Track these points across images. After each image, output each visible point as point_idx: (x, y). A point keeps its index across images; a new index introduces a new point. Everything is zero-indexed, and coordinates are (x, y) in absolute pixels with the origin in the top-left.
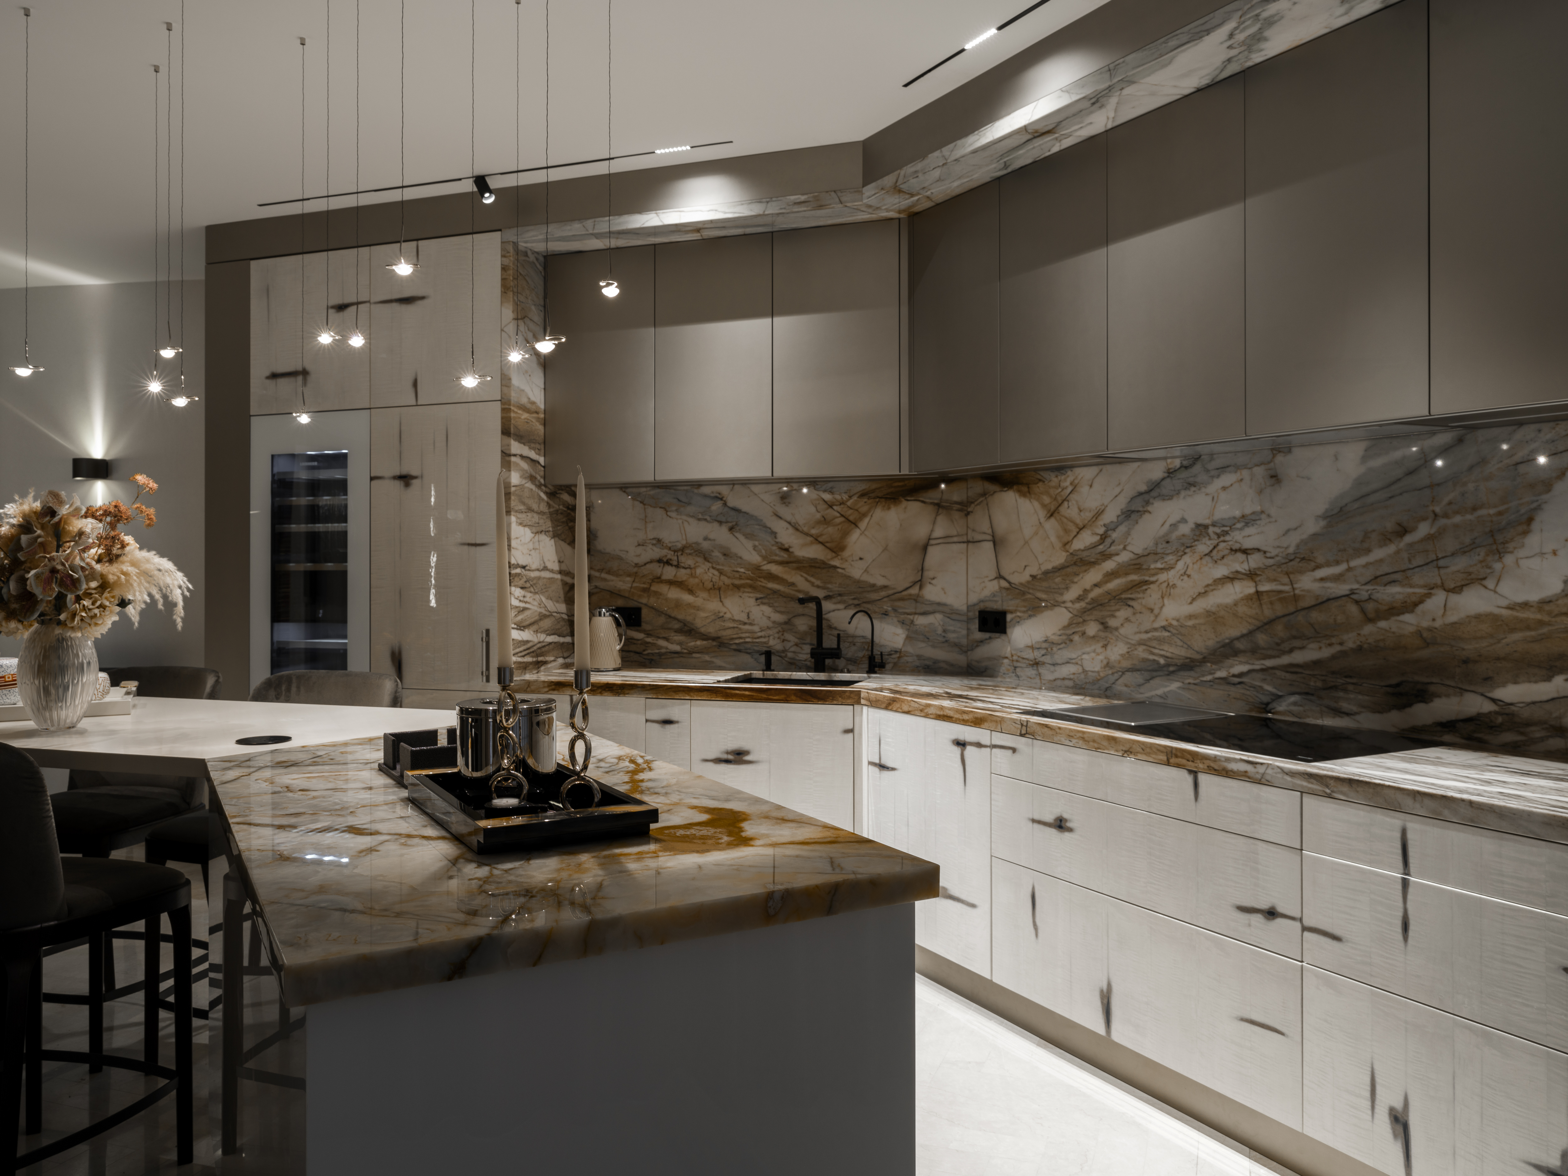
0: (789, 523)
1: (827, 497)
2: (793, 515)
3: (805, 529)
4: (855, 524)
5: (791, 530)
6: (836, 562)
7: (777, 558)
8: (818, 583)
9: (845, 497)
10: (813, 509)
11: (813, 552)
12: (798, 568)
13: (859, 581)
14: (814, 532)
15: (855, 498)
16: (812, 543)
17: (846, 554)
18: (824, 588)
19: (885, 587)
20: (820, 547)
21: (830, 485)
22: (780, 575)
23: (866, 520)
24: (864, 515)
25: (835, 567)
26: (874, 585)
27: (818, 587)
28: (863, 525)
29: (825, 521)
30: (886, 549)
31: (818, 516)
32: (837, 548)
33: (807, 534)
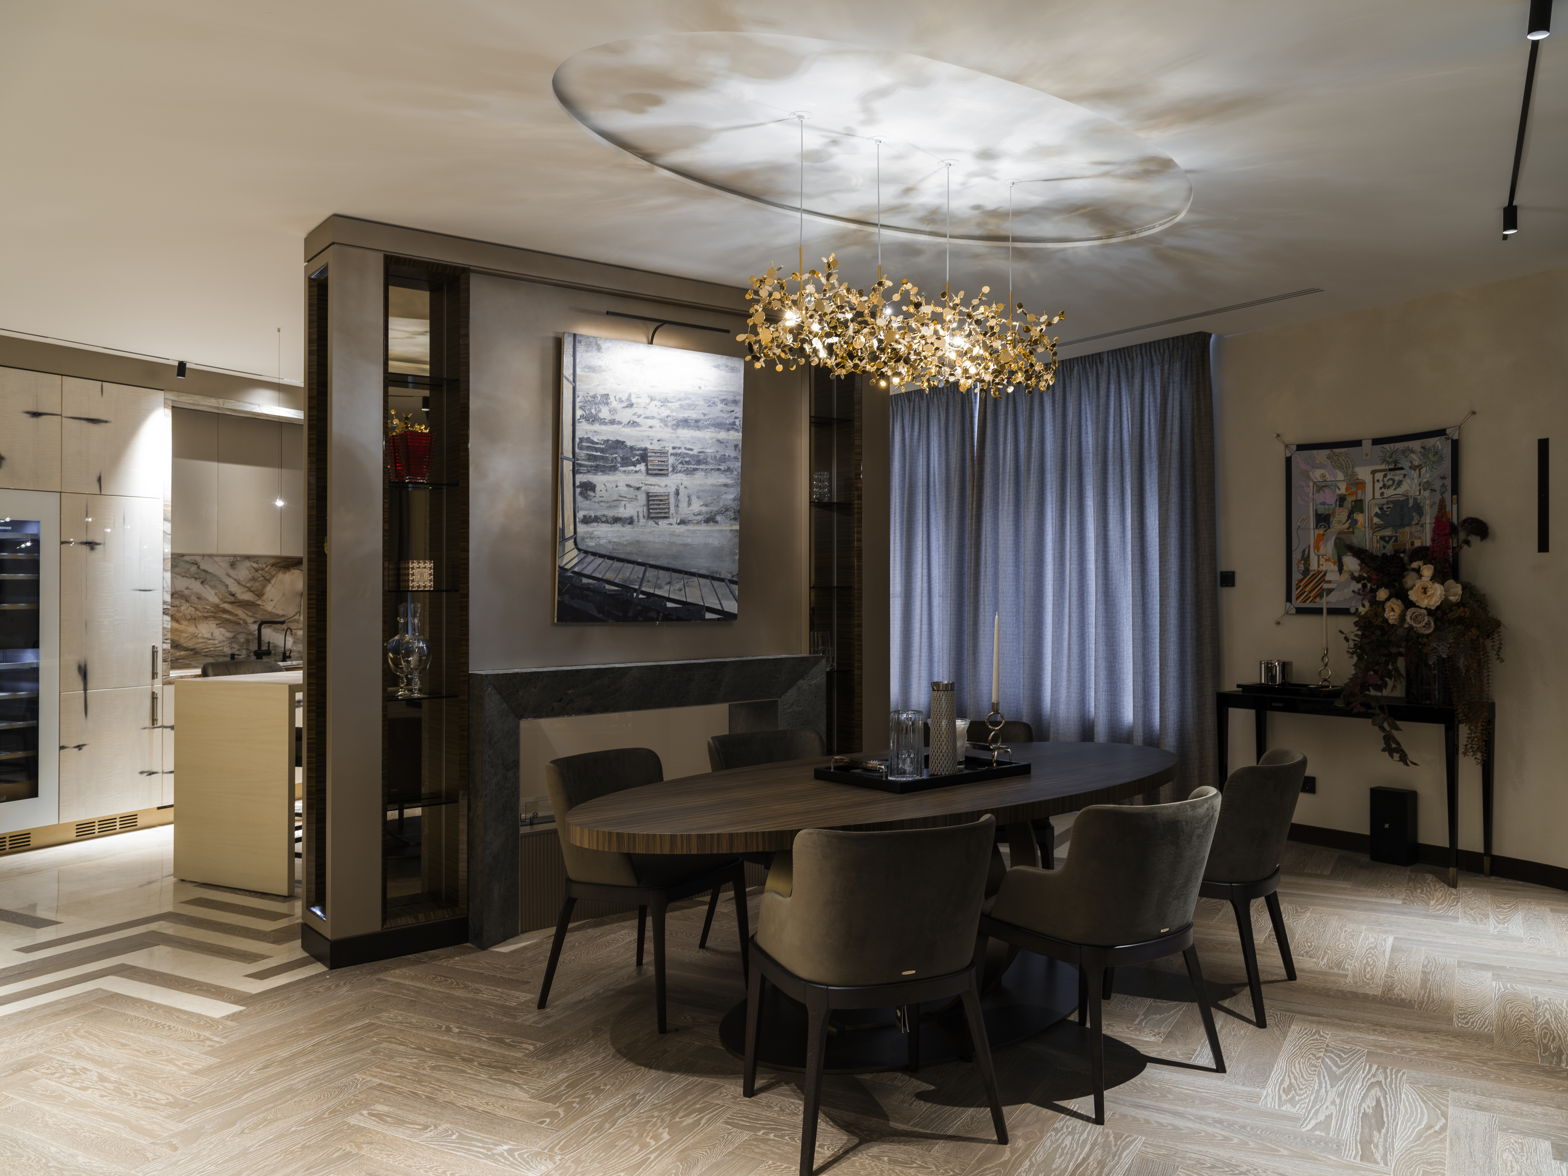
0: (235, 580)
1: (255, 565)
2: (237, 575)
3: (244, 583)
4: (269, 581)
5: (236, 584)
6: (259, 602)
7: (228, 600)
8: (250, 614)
9: (264, 566)
10: (248, 572)
11: (247, 597)
12: (239, 606)
13: (270, 613)
14: (248, 585)
15: (269, 567)
16: (247, 591)
17: (264, 597)
18: (253, 617)
19: (283, 616)
20: (251, 594)
21: (256, 559)
22: (230, 610)
23: (275, 579)
24: (273, 576)
25: (259, 605)
26: (278, 615)
27: (250, 616)
28: (273, 581)
29: (254, 579)
30: (284, 595)
31: (250, 576)
32: (260, 594)
33: (245, 586)
